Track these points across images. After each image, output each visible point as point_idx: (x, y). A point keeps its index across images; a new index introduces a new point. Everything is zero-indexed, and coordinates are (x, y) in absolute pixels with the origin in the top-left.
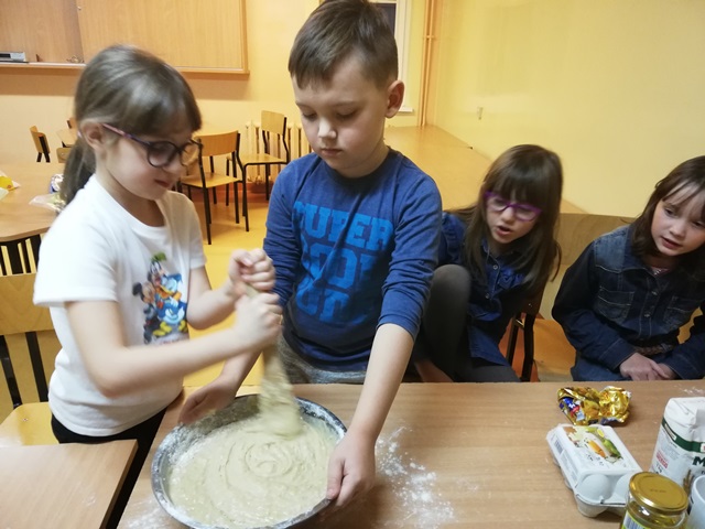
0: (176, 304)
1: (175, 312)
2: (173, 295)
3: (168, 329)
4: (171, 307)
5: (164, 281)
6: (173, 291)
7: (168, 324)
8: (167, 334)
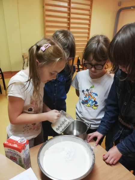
0: (93, 101)
1: (93, 102)
2: (93, 98)
3: (90, 106)
4: (92, 101)
5: (92, 94)
6: (94, 97)
7: (90, 104)
8: (89, 107)
